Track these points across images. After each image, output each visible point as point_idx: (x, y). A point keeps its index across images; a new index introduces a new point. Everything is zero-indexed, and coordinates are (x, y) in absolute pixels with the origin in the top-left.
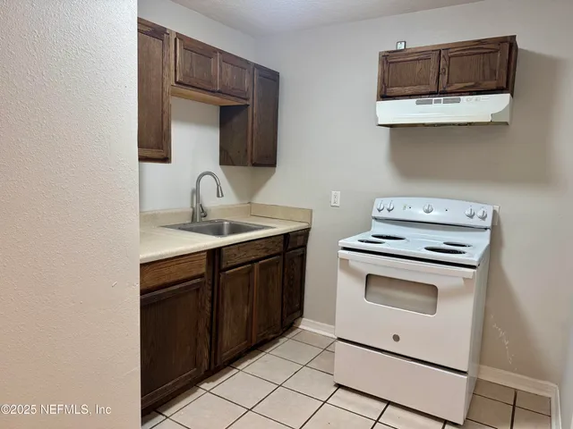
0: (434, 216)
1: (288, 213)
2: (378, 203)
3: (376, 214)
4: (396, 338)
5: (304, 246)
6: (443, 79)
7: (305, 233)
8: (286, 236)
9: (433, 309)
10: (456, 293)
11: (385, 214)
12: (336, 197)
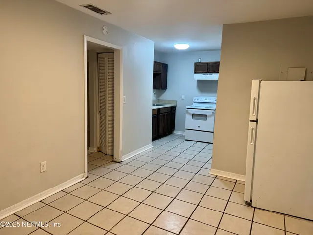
0: (207, 101)
1: (170, 102)
2: (194, 99)
3: (194, 101)
4: (199, 127)
5: (175, 111)
6: (209, 70)
7: (175, 107)
8: (171, 107)
9: (206, 120)
10: (211, 116)
11: (196, 101)
12: (183, 97)
